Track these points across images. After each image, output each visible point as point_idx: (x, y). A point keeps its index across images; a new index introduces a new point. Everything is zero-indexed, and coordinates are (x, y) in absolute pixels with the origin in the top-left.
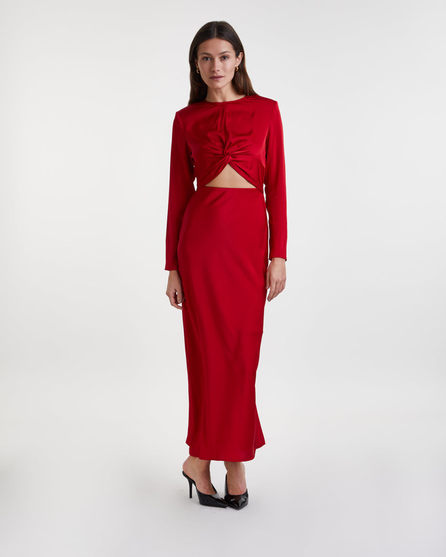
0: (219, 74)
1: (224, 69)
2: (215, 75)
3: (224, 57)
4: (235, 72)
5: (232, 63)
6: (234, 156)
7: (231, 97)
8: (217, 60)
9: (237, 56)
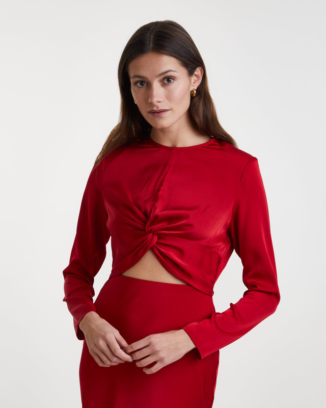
0: (161, 106)
1: (169, 97)
2: (155, 109)
3: (167, 80)
4: (192, 98)
5: (184, 85)
6: (160, 237)
7: (189, 139)
8: (156, 85)
9: (191, 73)
